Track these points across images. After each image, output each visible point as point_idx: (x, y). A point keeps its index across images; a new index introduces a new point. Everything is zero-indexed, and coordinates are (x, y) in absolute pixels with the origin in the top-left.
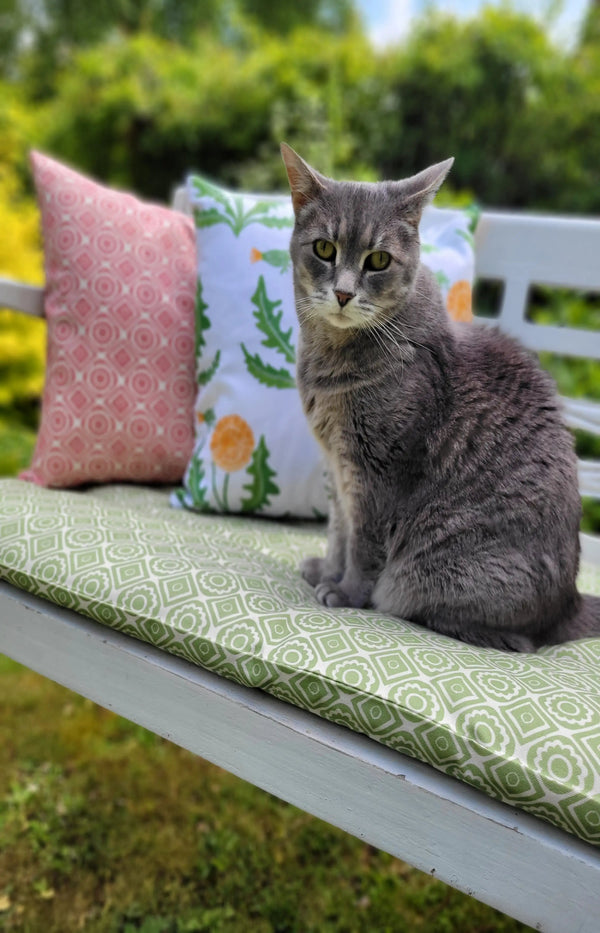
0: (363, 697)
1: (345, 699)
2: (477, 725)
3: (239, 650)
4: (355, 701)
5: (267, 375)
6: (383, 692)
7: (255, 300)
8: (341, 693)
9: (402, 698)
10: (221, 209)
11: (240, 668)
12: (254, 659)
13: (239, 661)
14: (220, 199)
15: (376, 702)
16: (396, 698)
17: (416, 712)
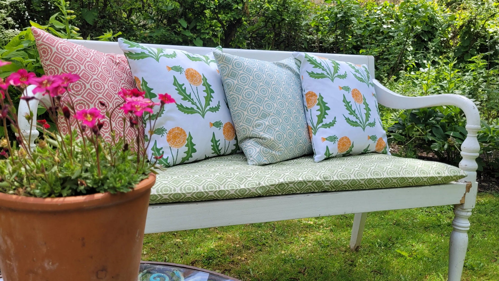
0: (296, 182)
1: (291, 185)
2: (325, 176)
3: (254, 187)
4: (294, 185)
5: (186, 110)
6: (300, 179)
7: (174, 84)
8: (290, 184)
9: (306, 178)
10: (147, 52)
11: (257, 191)
12: (260, 187)
13: (256, 190)
14: (143, 48)
15: (300, 182)
16: (304, 179)
17: (311, 180)
